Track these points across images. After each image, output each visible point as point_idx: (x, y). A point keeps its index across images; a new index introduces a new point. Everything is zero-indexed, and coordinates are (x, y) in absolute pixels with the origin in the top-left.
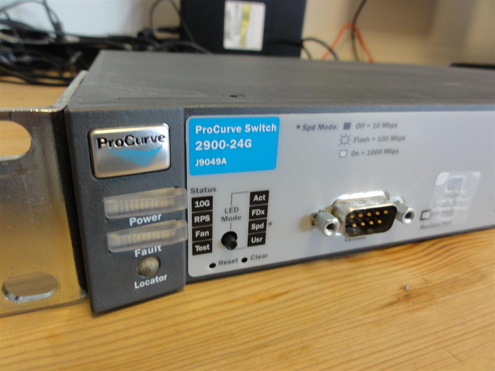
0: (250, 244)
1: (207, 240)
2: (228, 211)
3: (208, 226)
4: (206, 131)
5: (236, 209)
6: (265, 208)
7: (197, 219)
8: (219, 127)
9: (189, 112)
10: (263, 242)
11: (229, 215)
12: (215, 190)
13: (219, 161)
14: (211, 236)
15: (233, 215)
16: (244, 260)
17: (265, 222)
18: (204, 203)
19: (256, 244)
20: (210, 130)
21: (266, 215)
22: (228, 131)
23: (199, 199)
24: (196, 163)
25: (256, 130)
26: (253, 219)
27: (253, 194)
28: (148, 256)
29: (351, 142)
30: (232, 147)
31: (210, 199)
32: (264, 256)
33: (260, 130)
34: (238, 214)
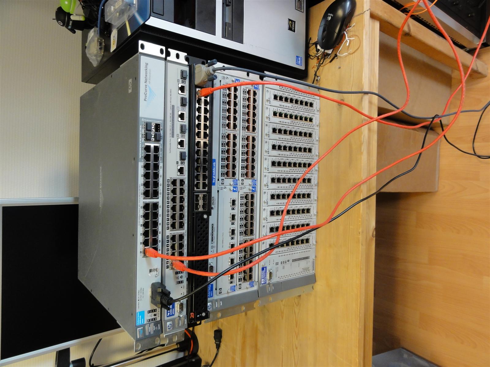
3: (152, 319)
4: (138, 323)
5: (150, 315)
6: (151, 310)
7: (151, 321)
9: (136, 325)
12: (147, 319)
13: (143, 320)
14: (154, 318)
18: (149, 320)
24: (143, 323)
26: (152, 312)
28: (155, 328)
29: (141, 298)
30: (141, 319)
33: (139, 315)
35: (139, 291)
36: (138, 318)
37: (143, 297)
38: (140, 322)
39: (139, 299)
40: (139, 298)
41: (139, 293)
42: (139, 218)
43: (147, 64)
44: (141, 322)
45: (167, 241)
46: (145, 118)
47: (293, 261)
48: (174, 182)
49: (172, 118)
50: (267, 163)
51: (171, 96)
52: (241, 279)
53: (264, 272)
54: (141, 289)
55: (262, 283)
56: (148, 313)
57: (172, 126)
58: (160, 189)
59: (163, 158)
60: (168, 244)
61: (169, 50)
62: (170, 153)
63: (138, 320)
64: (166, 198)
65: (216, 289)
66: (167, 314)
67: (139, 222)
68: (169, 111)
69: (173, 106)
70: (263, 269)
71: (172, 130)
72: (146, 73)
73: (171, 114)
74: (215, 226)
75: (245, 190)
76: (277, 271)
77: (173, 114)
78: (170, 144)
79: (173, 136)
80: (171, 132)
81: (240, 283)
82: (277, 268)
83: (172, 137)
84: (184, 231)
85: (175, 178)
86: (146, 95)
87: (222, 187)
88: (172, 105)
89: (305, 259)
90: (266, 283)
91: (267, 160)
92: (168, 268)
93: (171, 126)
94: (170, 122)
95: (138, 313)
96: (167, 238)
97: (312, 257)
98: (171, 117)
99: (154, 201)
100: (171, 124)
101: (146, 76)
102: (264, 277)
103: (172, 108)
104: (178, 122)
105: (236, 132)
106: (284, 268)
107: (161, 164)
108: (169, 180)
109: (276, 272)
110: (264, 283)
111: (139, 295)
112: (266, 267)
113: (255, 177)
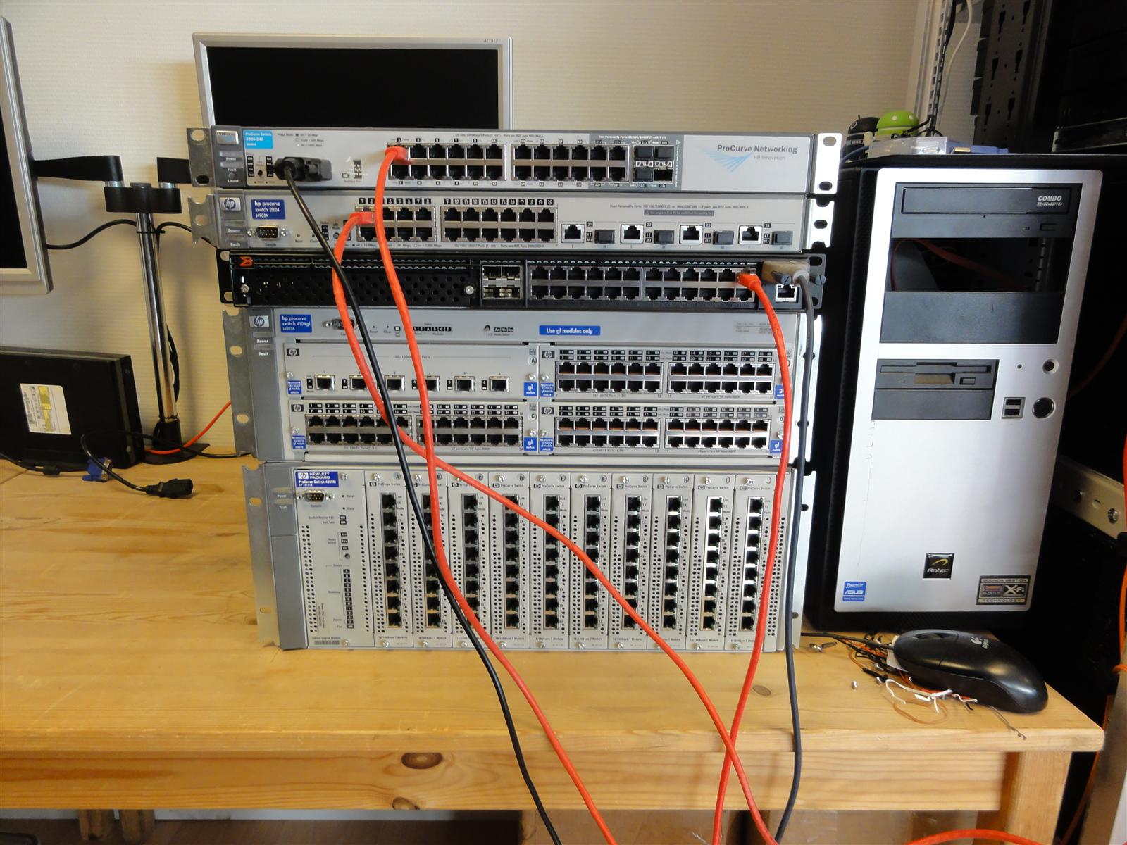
2: (259, 162)
3: (253, 167)
11: (259, 164)
12: (254, 154)
13: (253, 144)
14: (254, 171)
18: (251, 159)
23: (249, 157)
24: (247, 145)
28: (232, 172)
30: (257, 140)
31: (253, 157)
35: (317, 136)
36: (259, 135)
37: (303, 145)
38: (250, 139)
39: (299, 136)
40: (302, 135)
41: (313, 135)
42: (471, 135)
43: (794, 151)
44: (248, 142)
45: (418, 200)
46: (681, 146)
47: (344, 571)
48: (547, 216)
49: (687, 211)
50: (593, 483)
51: (734, 209)
52: (315, 411)
53: (325, 480)
55: (299, 474)
56: (266, 157)
57: (670, 211)
58: (533, 184)
59: (600, 188)
60: (411, 203)
61: (832, 204)
62: (611, 206)
63: (254, 135)
64: (513, 196)
65: (298, 341)
66: (257, 201)
67: (464, 135)
68: (701, 203)
69: (711, 213)
70: (334, 476)
71: (661, 211)
72: (777, 150)
73: (695, 209)
74: (445, 336)
75: (529, 418)
76: (325, 520)
77: (695, 213)
78: (630, 206)
79: (647, 213)
80: (656, 209)
81: (306, 408)
82: (332, 520)
83: (645, 211)
84: (439, 242)
85: (556, 217)
86: (730, 148)
87: (535, 353)
88: (713, 211)
89: (348, 613)
90: (298, 486)
91: (601, 483)
92: (360, 202)
93: (669, 209)
94: (678, 206)
95: (271, 133)
96: (425, 200)
97: (351, 637)
98: (687, 209)
99: (508, 171)
100: (673, 207)
101: (771, 150)
102: (313, 480)
103: (707, 211)
104: (679, 226)
105: (665, 392)
106: (331, 541)
107: (587, 185)
108: (552, 204)
109: (322, 518)
110: (297, 480)
111: (309, 135)
112: (336, 485)
113: (560, 449)
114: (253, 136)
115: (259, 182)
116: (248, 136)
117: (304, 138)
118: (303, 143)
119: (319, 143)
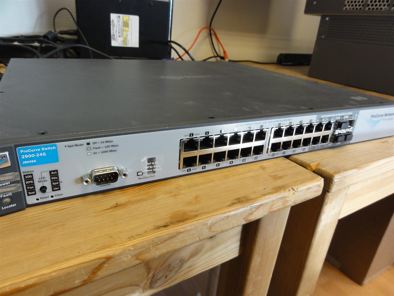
0: (53, 190)
1: (34, 190)
2: (40, 178)
3: (33, 185)
4: (25, 152)
5: (44, 178)
6: (58, 176)
7: (27, 182)
8: (30, 150)
9: (16, 146)
10: (59, 189)
11: (41, 180)
12: (33, 171)
13: (33, 161)
14: (34, 188)
15: (43, 180)
16: (52, 197)
17: (59, 181)
18: (29, 177)
19: (56, 190)
20: (27, 151)
21: (58, 179)
22: (35, 151)
23: (27, 175)
24: (23, 163)
25: (47, 149)
26: (52, 181)
27: (50, 172)
28: (6, 197)
29: (92, 149)
30: (37, 156)
31: (32, 175)
32: (61, 195)
33: (48, 149)
34: (45, 179)
35: (111, 142)
36: (39, 150)
37: (95, 153)
38: (27, 156)
39: (91, 145)
40: (95, 143)
41: (107, 142)
42: (247, 124)
44: (25, 159)
46: (357, 117)
54: (116, 146)
58: (280, 153)
59: (314, 149)
95: (56, 146)
101: (390, 115)
107: (309, 148)
111: (102, 142)
114: (31, 153)
115: (41, 198)
116: (24, 154)
117: (96, 146)
118: (95, 151)
119: (113, 148)
